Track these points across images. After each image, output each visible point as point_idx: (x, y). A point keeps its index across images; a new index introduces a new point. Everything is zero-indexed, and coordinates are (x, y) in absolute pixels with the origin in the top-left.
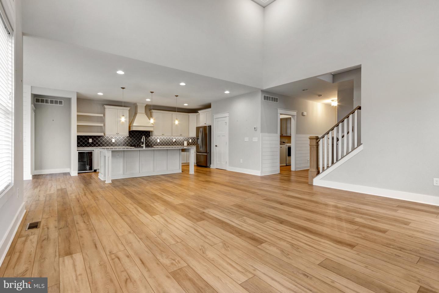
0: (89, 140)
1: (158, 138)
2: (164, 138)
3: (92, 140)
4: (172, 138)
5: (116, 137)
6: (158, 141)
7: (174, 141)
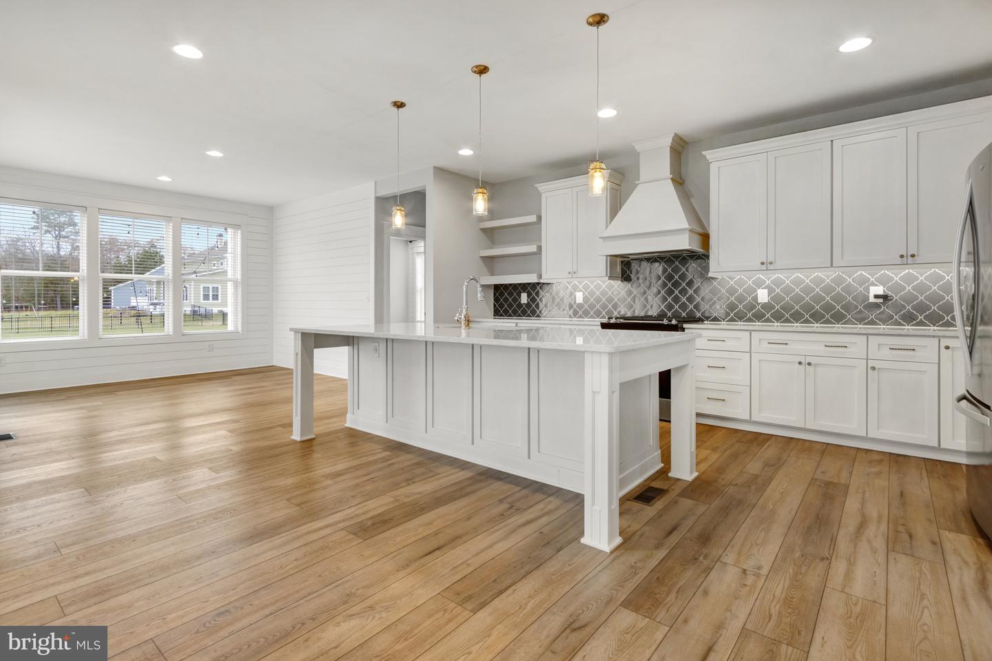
0: (520, 297)
1: (760, 284)
2: (798, 282)
3: (528, 296)
4: (864, 282)
5: (586, 287)
6: (763, 296)
7: (876, 297)
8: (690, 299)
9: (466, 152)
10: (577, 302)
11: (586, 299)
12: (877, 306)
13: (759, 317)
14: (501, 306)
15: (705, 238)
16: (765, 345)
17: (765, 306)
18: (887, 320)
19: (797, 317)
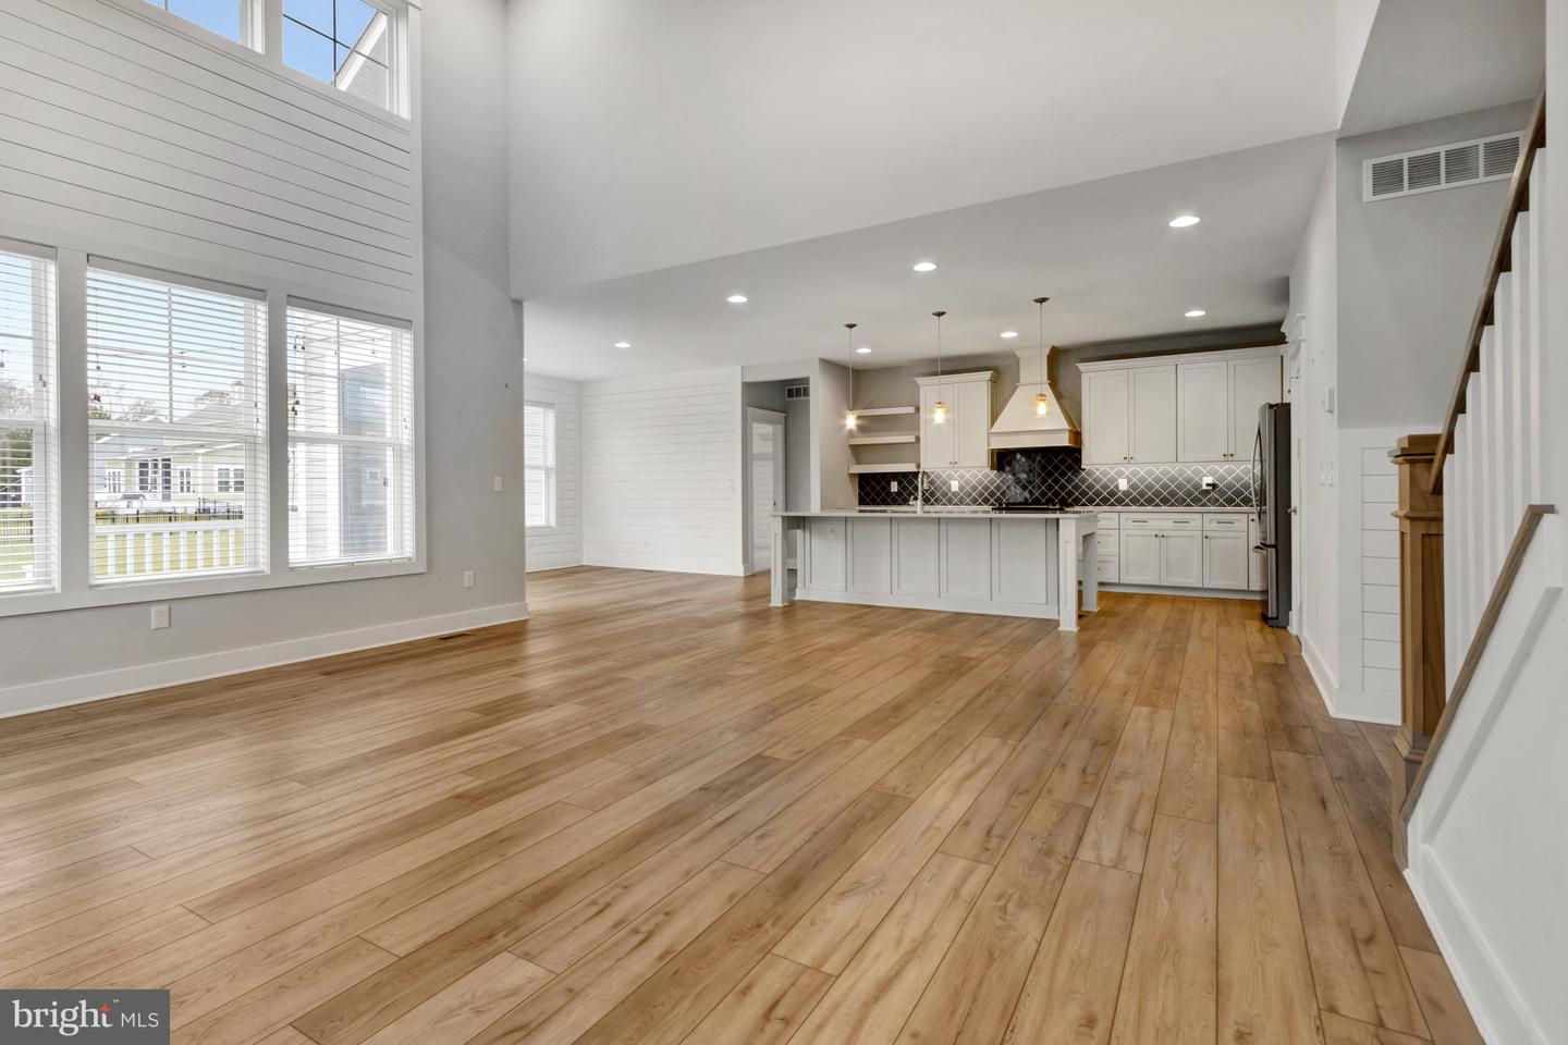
0: (889, 486)
1: (1120, 474)
2: (1150, 473)
3: (899, 485)
4: (1197, 472)
5: (962, 476)
6: (1123, 485)
7: (1208, 485)
8: (1063, 487)
9: (864, 350)
10: (953, 490)
11: (961, 488)
12: (1207, 492)
13: (1120, 502)
14: (868, 494)
15: (1077, 435)
16: (1130, 522)
17: (1125, 493)
18: (1215, 502)
19: (1150, 502)
